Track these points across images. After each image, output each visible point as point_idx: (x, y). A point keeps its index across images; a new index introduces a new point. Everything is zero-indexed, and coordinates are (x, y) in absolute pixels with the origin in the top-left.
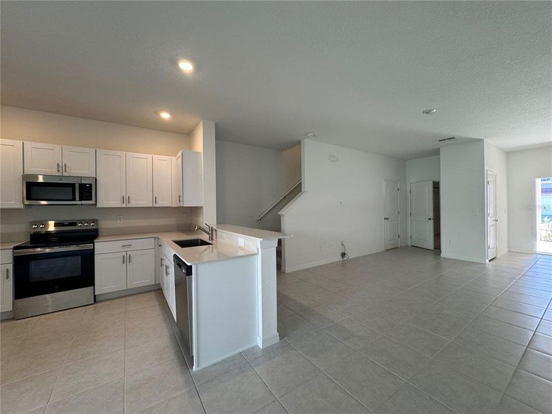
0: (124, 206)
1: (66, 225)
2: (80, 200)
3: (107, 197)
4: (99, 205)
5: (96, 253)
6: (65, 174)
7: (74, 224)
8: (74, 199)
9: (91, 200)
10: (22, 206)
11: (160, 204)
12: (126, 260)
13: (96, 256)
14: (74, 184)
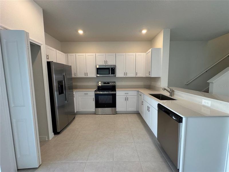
0: (125, 76)
1: (107, 84)
2: (111, 74)
3: (119, 73)
4: (117, 76)
5: (116, 95)
6: (107, 64)
7: (108, 83)
8: (109, 74)
9: (114, 74)
10: (96, 77)
11: (139, 75)
12: (126, 99)
13: (116, 96)
14: (109, 68)
